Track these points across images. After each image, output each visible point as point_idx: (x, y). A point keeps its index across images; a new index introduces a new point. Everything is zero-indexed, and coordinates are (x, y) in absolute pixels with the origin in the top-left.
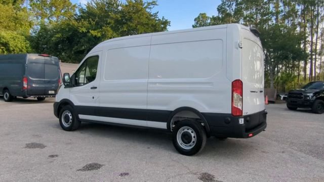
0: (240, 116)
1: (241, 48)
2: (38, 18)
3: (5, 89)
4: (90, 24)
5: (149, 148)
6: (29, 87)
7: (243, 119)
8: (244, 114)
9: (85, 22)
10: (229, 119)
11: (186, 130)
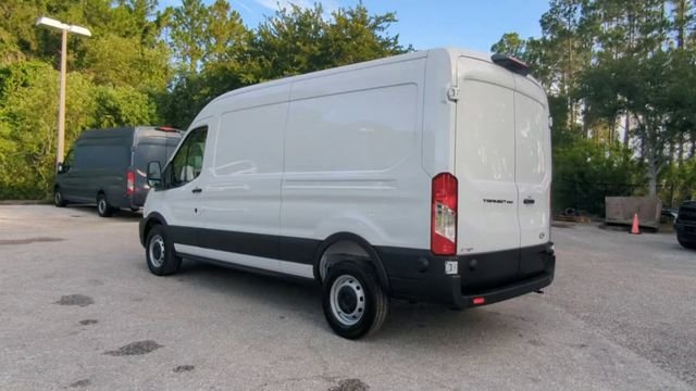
0: (452, 255)
1: (455, 101)
2: (185, 59)
3: (101, 193)
4: (263, 66)
5: (282, 318)
6: (137, 190)
7: (455, 264)
8: (459, 252)
9: (253, 64)
10: (426, 263)
11: (347, 283)
